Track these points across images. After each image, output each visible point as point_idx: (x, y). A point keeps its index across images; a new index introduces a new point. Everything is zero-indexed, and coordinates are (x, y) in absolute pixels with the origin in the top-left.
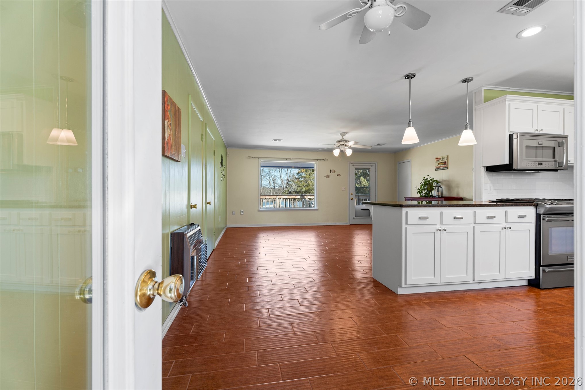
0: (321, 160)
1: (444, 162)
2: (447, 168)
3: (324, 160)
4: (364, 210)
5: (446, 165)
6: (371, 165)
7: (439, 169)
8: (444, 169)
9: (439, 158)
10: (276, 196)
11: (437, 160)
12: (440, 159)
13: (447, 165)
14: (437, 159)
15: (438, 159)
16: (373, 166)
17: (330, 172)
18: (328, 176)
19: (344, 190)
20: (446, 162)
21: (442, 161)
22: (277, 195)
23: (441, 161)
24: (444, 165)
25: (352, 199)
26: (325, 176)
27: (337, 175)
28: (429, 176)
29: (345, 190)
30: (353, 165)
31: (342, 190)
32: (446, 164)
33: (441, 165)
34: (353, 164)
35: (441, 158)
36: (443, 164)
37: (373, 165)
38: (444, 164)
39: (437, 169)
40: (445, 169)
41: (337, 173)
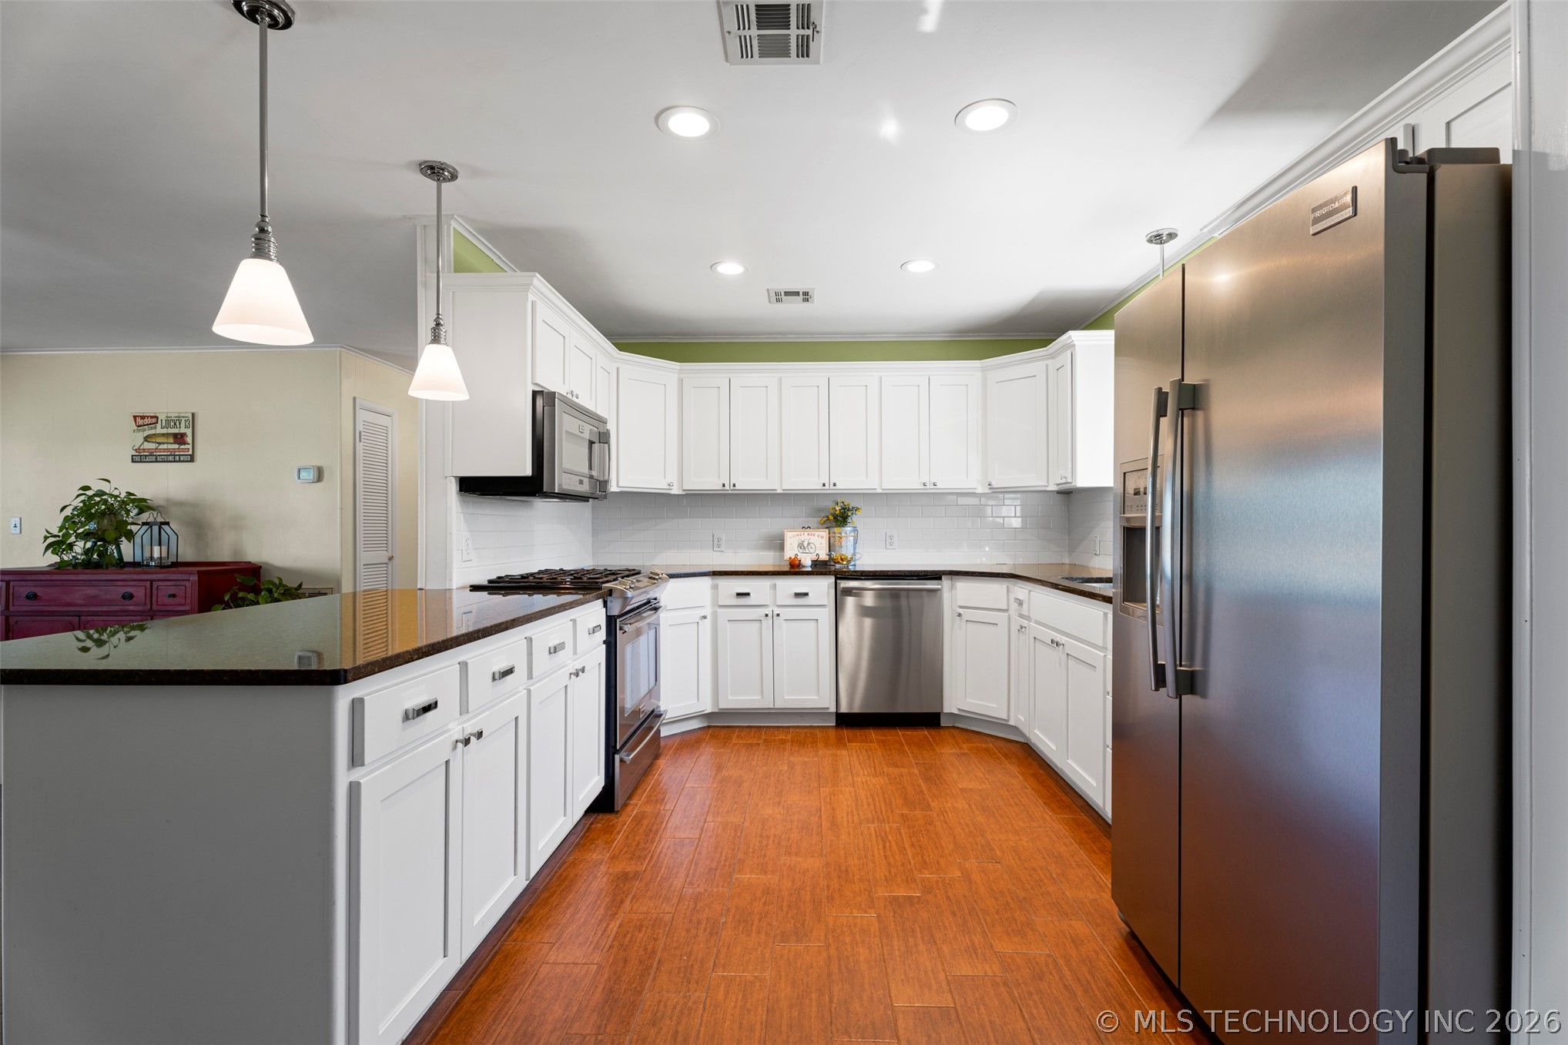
1: (175, 436)
2: (189, 458)
5: (187, 446)
7: (154, 459)
8: (174, 458)
9: (152, 417)
11: (140, 422)
12: (154, 420)
13: (190, 447)
14: (138, 420)
15: (147, 421)
20: (183, 435)
21: (165, 431)
23: (159, 430)
24: (176, 446)
28: (108, 481)
32: (185, 443)
33: (160, 444)
35: (162, 417)
36: (171, 440)
38: (174, 443)
39: (139, 457)
40: (180, 461)
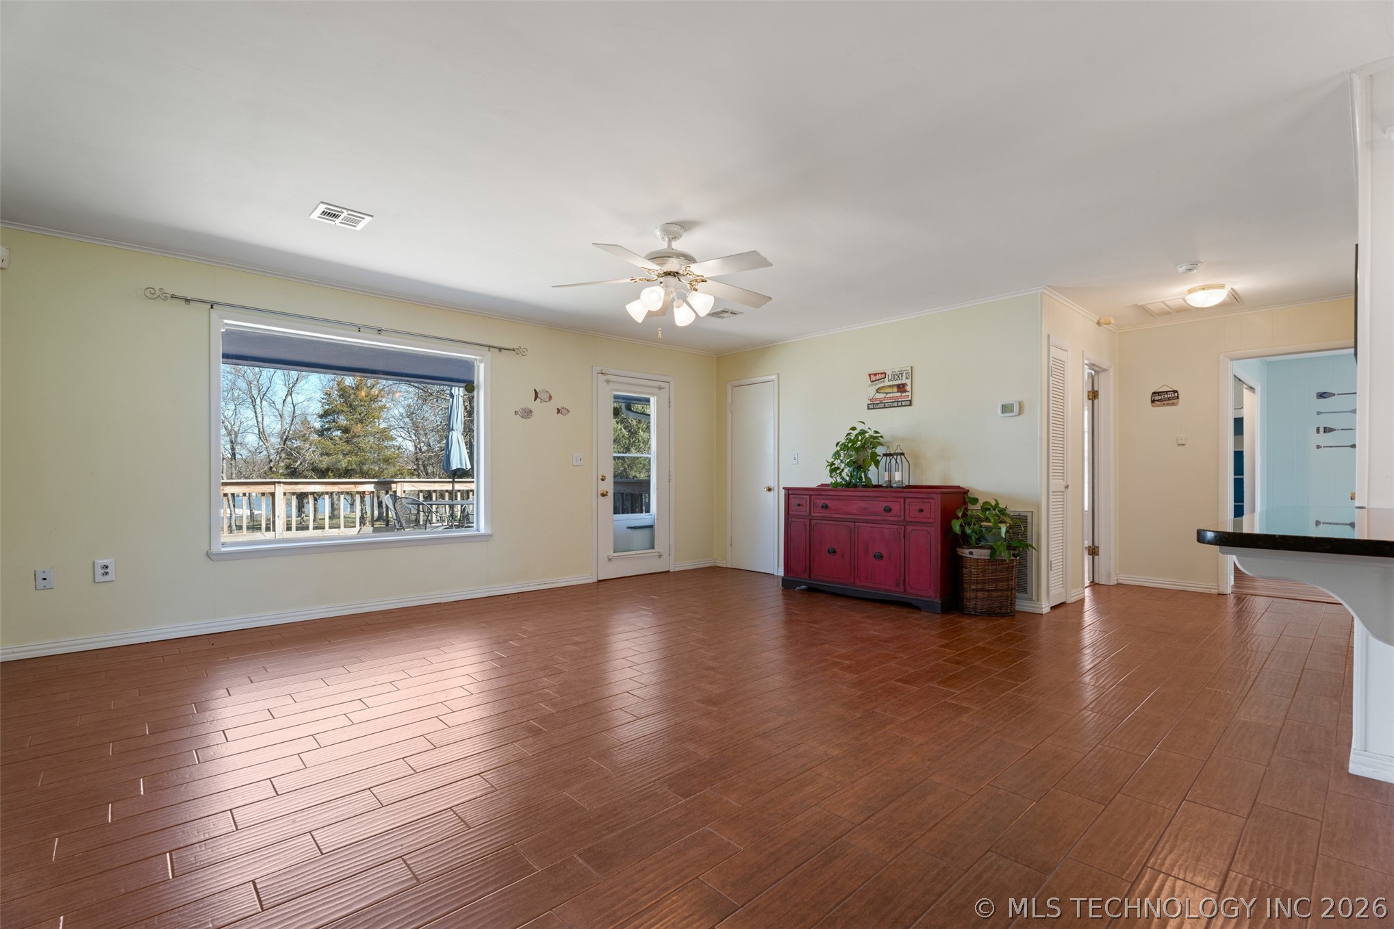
0: (500, 349)
1: (898, 386)
2: (908, 403)
3: (514, 350)
4: (635, 528)
5: (907, 394)
6: (657, 384)
7: (882, 405)
8: (898, 404)
9: (882, 374)
10: (274, 483)
11: (873, 378)
12: (883, 376)
13: (909, 394)
14: (872, 377)
15: (878, 377)
16: (664, 388)
17: (535, 400)
18: (527, 413)
19: (579, 463)
20: (904, 385)
21: (891, 383)
22: (280, 483)
23: (887, 383)
24: (899, 394)
25: (603, 495)
26: (516, 413)
27: (559, 411)
28: (864, 423)
29: (582, 463)
30: (608, 381)
31: (575, 464)
32: (906, 391)
33: (887, 393)
34: (608, 377)
35: (889, 373)
36: (895, 390)
37: (663, 384)
38: (898, 392)
39: (872, 406)
40: (902, 406)
41: (557, 402)
